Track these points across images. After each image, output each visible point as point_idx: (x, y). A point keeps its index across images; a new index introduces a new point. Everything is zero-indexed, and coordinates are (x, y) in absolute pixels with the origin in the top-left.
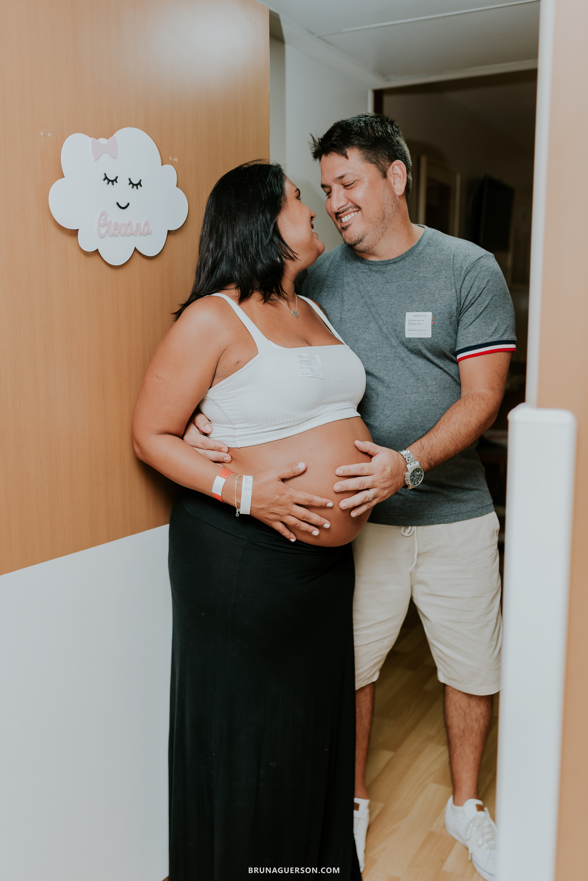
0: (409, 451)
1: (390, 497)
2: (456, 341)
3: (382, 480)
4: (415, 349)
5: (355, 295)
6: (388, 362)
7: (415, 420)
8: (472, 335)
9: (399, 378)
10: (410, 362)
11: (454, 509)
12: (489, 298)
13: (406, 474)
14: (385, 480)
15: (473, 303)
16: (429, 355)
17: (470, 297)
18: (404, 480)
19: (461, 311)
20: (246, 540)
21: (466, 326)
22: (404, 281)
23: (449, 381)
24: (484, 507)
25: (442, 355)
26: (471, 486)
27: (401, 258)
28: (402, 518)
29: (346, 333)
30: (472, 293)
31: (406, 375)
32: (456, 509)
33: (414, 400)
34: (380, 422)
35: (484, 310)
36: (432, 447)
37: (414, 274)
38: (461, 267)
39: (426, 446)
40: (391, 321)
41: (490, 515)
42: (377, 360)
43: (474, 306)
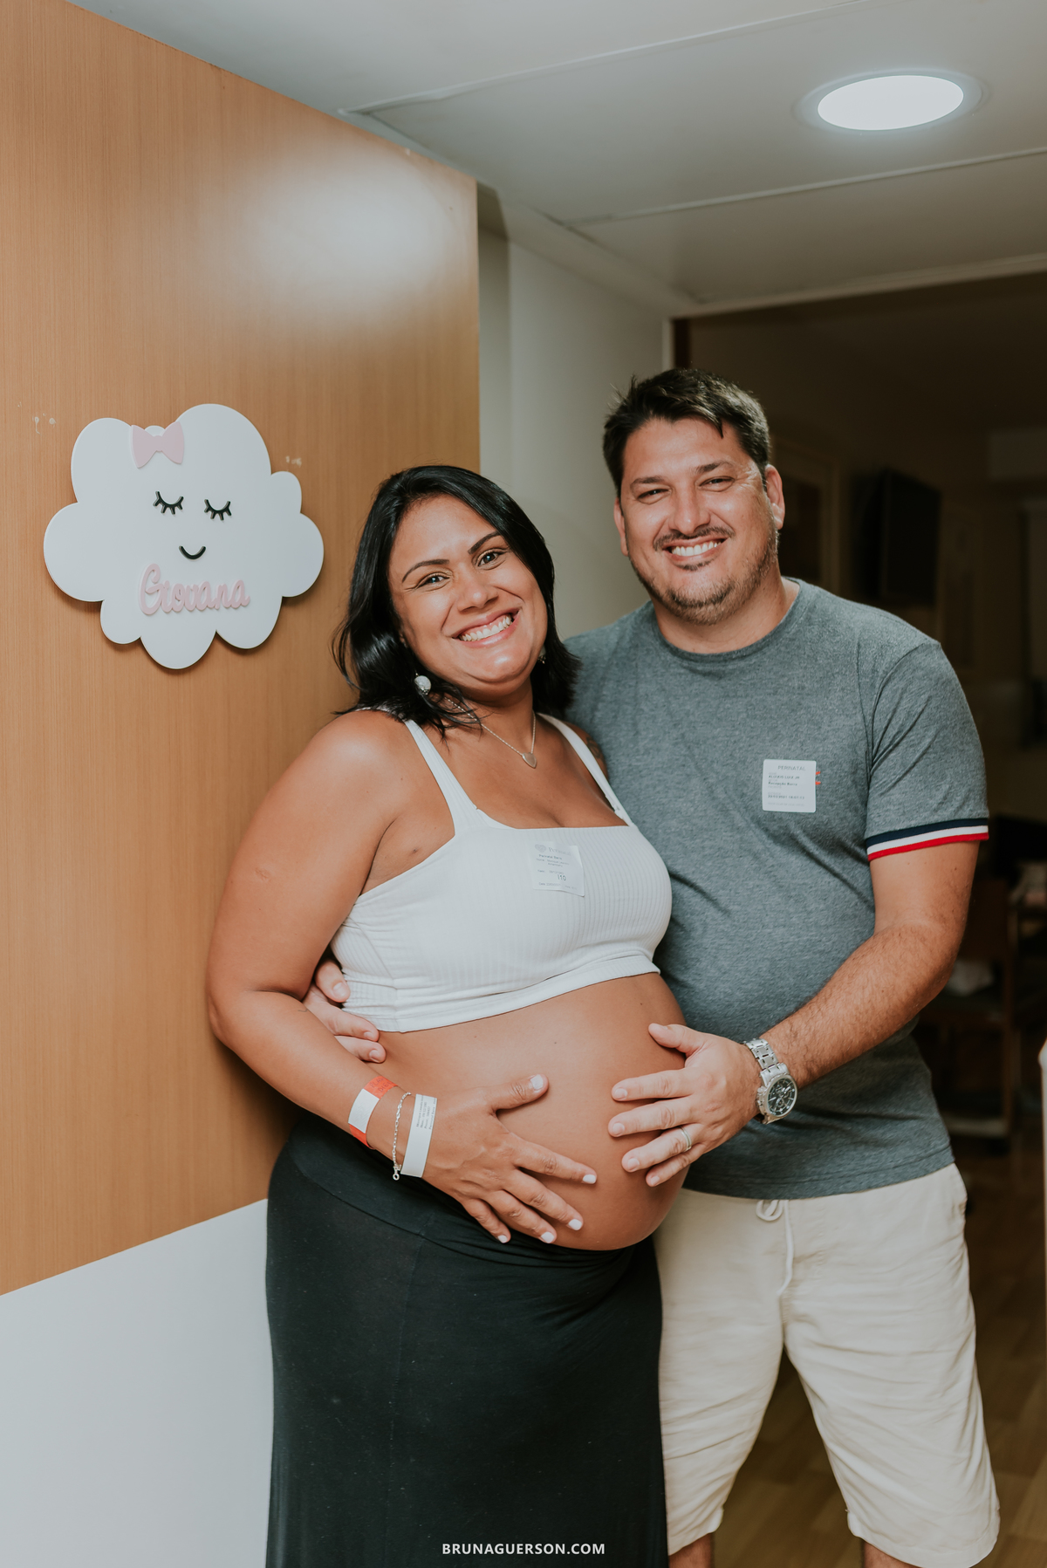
0: (766, 1042)
1: (728, 1141)
2: (864, 818)
3: (710, 1107)
4: (783, 832)
5: (660, 720)
6: (727, 860)
7: (782, 983)
8: (896, 807)
9: (749, 893)
10: (771, 861)
11: (866, 1162)
12: (932, 732)
13: (760, 1090)
14: (715, 1105)
15: (898, 743)
16: (812, 847)
17: (892, 732)
18: (757, 1104)
19: (873, 758)
20: (423, 1237)
21: (884, 789)
22: (761, 695)
23: (853, 904)
24: (931, 1155)
25: (837, 847)
26: (902, 1112)
27: (754, 648)
28: (758, 1181)
29: (641, 798)
30: (897, 723)
31: (763, 888)
32: (870, 1161)
33: (779, 941)
34: (709, 983)
35: (921, 756)
36: (814, 1035)
37: (781, 682)
38: (874, 671)
39: (803, 1032)
40: (733, 776)
41: (943, 1171)
42: (705, 856)
43: (900, 748)
